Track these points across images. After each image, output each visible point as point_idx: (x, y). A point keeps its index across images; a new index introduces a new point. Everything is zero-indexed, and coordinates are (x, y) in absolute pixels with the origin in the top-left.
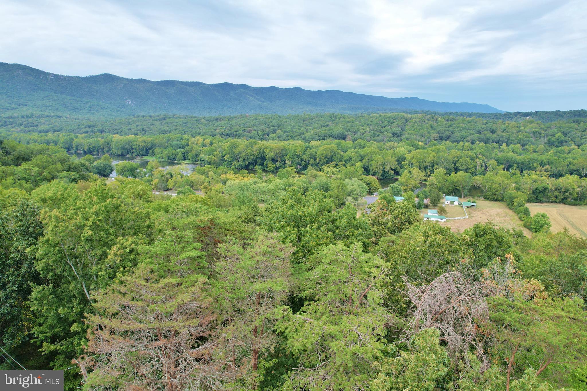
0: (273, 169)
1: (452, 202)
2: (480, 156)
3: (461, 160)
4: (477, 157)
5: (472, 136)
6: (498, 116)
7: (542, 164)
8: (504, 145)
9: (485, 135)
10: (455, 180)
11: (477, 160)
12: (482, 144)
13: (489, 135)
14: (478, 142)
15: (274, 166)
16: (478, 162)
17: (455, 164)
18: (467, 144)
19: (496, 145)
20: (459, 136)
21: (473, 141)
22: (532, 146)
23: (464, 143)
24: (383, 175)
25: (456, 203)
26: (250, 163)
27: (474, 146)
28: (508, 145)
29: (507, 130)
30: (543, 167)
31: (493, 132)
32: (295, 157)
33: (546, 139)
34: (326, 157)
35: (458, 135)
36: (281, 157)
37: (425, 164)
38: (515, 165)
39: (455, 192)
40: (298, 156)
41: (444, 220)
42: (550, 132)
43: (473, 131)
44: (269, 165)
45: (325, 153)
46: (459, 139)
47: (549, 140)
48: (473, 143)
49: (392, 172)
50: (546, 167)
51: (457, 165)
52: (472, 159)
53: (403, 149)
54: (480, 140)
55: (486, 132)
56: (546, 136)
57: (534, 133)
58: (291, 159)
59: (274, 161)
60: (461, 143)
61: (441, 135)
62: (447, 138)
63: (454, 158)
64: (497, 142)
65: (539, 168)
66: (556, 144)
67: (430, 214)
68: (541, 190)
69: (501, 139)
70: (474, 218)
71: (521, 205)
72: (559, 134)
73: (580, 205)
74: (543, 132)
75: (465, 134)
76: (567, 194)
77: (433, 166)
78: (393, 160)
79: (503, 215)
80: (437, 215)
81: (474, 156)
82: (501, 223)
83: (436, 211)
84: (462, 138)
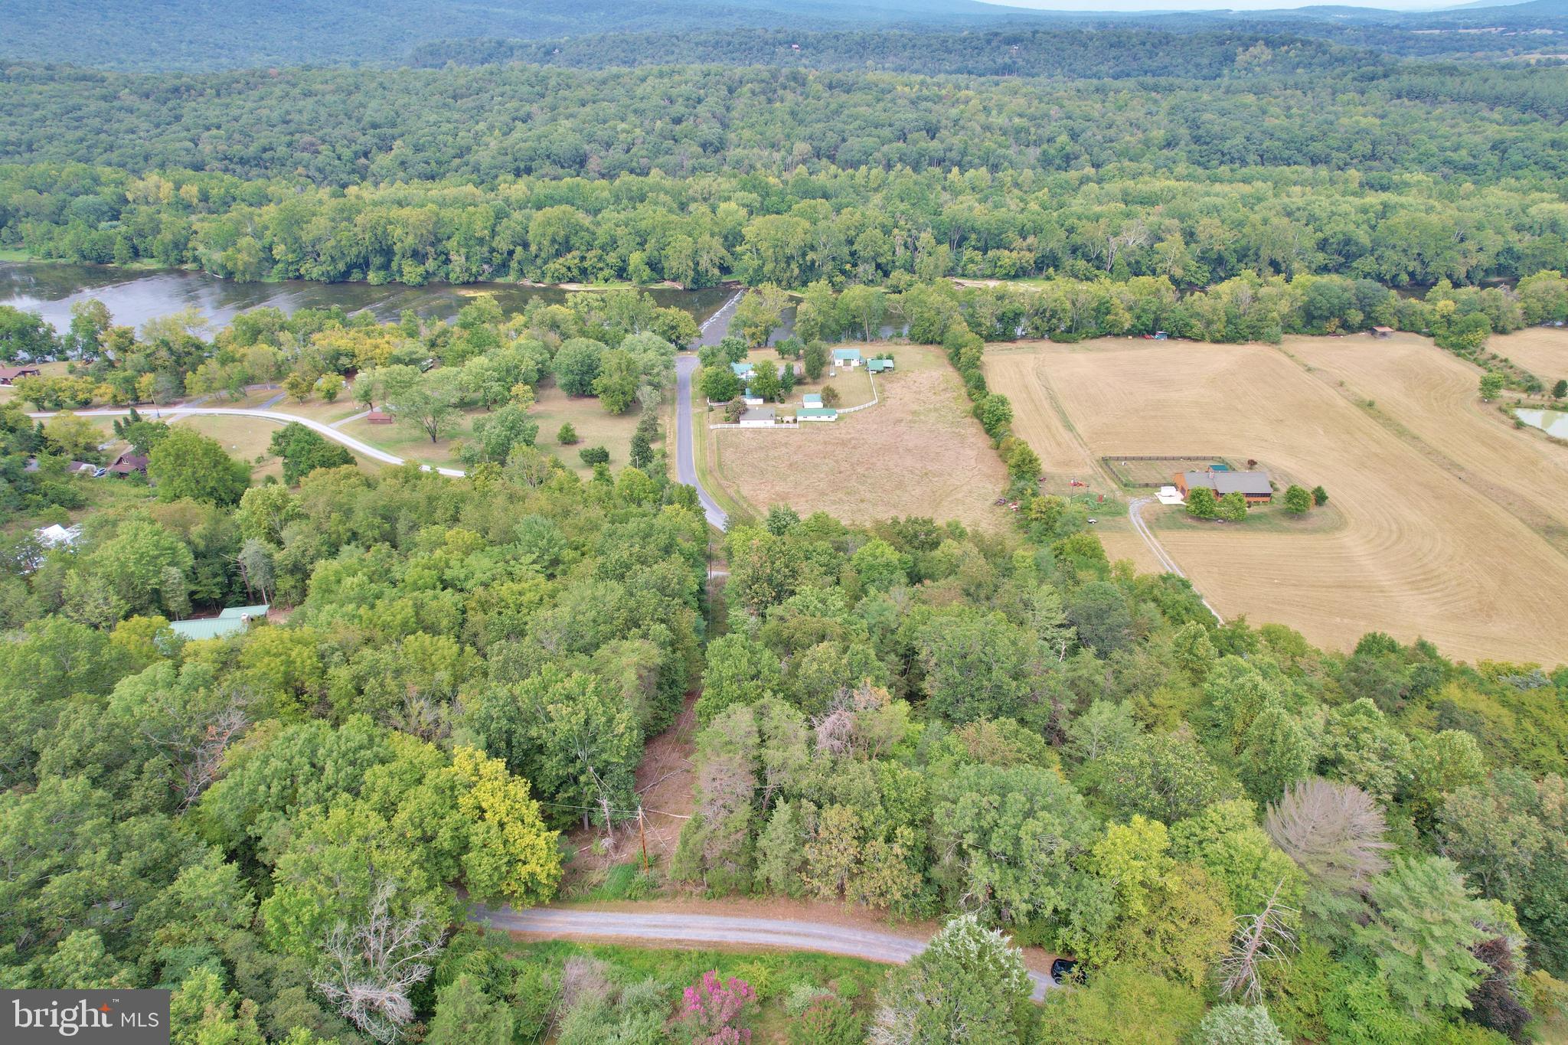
0: (419, 279)
1: (847, 362)
2: (902, 223)
3: (862, 236)
4: (896, 226)
5: (885, 148)
7: (1024, 233)
8: (955, 170)
9: (916, 143)
10: (852, 306)
11: (896, 231)
12: (908, 170)
13: (925, 144)
14: (899, 166)
15: (421, 270)
16: (899, 237)
17: (851, 242)
18: (877, 172)
19: (937, 171)
20: (857, 147)
21: (889, 160)
22: (1011, 171)
23: (870, 169)
24: (695, 281)
25: (855, 363)
26: (350, 268)
27: (892, 176)
28: (963, 172)
29: (961, 122)
30: (1025, 239)
32: (471, 242)
33: (1039, 151)
34: (554, 241)
35: (855, 144)
36: (432, 244)
37: (788, 251)
39: (852, 329)
40: (481, 241)
41: (833, 418)
42: (1048, 130)
43: (887, 132)
44: (406, 269)
45: (551, 230)
46: (857, 157)
47: (1044, 153)
48: (888, 168)
49: (716, 272)
50: (1031, 240)
51: (855, 247)
52: (887, 232)
53: (732, 205)
54: (903, 158)
55: (916, 135)
56: (1037, 143)
57: (1018, 131)
58: (463, 250)
59: (418, 256)
60: (864, 169)
61: (815, 143)
62: (831, 154)
63: (849, 228)
64: (940, 162)
65: (1018, 242)
66: (1058, 161)
67: (808, 405)
68: (1011, 315)
69: (948, 154)
70: (889, 402)
71: (974, 363)
72: (1063, 138)
73: (1075, 341)
74: (1033, 130)
75: (870, 142)
76: (1054, 321)
77: (804, 255)
78: (717, 243)
79: (942, 386)
80: (820, 405)
81: (889, 222)
82: (936, 410)
83: (818, 396)
84: (865, 153)
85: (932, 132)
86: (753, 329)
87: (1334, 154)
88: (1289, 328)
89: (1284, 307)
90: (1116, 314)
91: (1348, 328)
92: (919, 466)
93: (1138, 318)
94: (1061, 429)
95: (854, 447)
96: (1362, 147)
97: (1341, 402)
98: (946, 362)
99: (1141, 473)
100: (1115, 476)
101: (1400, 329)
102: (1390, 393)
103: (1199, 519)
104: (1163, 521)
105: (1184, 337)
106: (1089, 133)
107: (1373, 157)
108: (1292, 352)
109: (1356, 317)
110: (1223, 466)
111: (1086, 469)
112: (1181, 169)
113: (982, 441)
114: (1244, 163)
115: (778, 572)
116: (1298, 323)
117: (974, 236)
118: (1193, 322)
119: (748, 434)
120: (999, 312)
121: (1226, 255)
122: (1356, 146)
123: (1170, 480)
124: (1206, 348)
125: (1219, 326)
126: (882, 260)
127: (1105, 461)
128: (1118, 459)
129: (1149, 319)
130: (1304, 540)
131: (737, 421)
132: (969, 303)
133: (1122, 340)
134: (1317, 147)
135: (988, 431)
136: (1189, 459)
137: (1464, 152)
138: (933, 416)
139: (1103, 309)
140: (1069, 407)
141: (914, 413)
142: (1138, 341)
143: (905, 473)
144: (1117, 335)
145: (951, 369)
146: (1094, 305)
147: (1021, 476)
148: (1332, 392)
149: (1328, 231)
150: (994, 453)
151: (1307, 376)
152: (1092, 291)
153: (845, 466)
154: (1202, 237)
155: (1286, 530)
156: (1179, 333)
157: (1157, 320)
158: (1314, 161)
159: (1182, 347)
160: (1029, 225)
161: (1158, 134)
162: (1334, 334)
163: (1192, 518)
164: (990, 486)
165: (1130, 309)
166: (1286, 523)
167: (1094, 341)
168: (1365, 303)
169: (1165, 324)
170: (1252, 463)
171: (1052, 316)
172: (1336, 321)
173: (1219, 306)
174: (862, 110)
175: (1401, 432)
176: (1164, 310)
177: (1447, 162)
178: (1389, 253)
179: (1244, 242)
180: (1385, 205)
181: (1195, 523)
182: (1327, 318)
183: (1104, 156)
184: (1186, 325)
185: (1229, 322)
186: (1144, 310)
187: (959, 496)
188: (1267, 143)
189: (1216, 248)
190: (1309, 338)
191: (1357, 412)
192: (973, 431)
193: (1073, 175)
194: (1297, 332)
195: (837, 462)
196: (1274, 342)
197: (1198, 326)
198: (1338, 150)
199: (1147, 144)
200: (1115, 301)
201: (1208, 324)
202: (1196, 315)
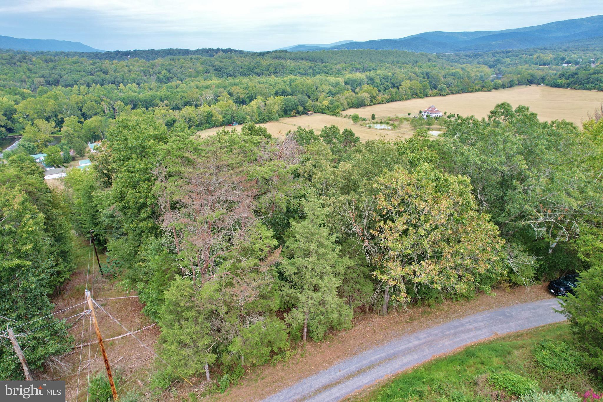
2: (104, 99)
3: (85, 106)
4: (102, 100)
5: (85, 78)
6: (99, 56)
7: (162, 100)
8: (121, 85)
9: (99, 76)
10: (92, 126)
11: (103, 103)
12: (99, 86)
13: (103, 76)
14: (94, 85)
16: (104, 105)
17: (81, 110)
18: (83, 88)
19: (113, 86)
20: (69, 79)
21: (88, 83)
22: (146, 84)
23: (79, 87)
27: (91, 89)
28: (125, 85)
29: (118, 70)
30: (163, 102)
31: (106, 73)
33: (156, 77)
35: (68, 78)
37: (47, 114)
38: (140, 103)
39: (95, 138)
42: (157, 70)
43: (83, 73)
46: (71, 83)
47: (158, 77)
48: (89, 86)
50: (166, 102)
51: (83, 111)
52: (98, 103)
53: (5, 100)
54: (95, 82)
55: (98, 73)
56: (155, 74)
57: (144, 71)
60: (76, 86)
61: (46, 79)
62: (57, 83)
63: (77, 103)
64: (113, 83)
65: (161, 104)
66: (165, 80)
67: (82, 165)
68: (172, 122)
69: (116, 80)
72: (164, 72)
73: (202, 130)
74: (151, 70)
75: (76, 77)
76: (191, 123)
77: (56, 116)
80: (90, 164)
81: (99, 100)
83: (87, 159)
84: (75, 81)
86: (37, 143)
87: (264, 72)
88: (281, 116)
89: (277, 107)
90: (216, 117)
91: (299, 113)
93: (225, 117)
96: (272, 69)
101: (315, 113)
105: (244, 123)
106: (174, 70)
107: (277, 72)
108: (285, 123)
109: (301, 109)
112: (214, 78)
114: (235, 77)
116: (282, 114)
118: (246, 116)
120: (166, 121)
121: (245, 99)
122: (270, 69)
125: (256, 117)
129: (229, 117)
133: (220, 128)
134: (258, 70)
137: (302, 70)
139: (209, 116)
142: (227, 127)
144: (217, 126)
146: (205, 114)
149: (277, 88)
152: (204, 109)
154: (235, 93)
156: (242, 122)
157: (232, 118)
158: (259, 75)
160: (163, 96)
161: (201, 69)
162: (295, 116)
165: (219, 114)
167: (210, 130)
168: (302, 103)
169: (236, 119)
171: (189, 121)
172: (295, 111)
173: (254, 109)
176: (234, 113)
177: (299, 73)
178: (298, 94)
179: (250, 94)
180: (290, 80)
182: (292, 110)
183: (183, 76)
184: (244, 118)
185: (259, 115)
186: (226, 114)
188: (241, 70)
189: (241, 97)
190: (288, 118)
193: (173, 84)
194: (283, 117)
196: (277, 121)
197: (249, 118)
198: (265, 70)
199: (198, 72)
200: (213, 111)
201: (252, 117)
202: (246, 114)
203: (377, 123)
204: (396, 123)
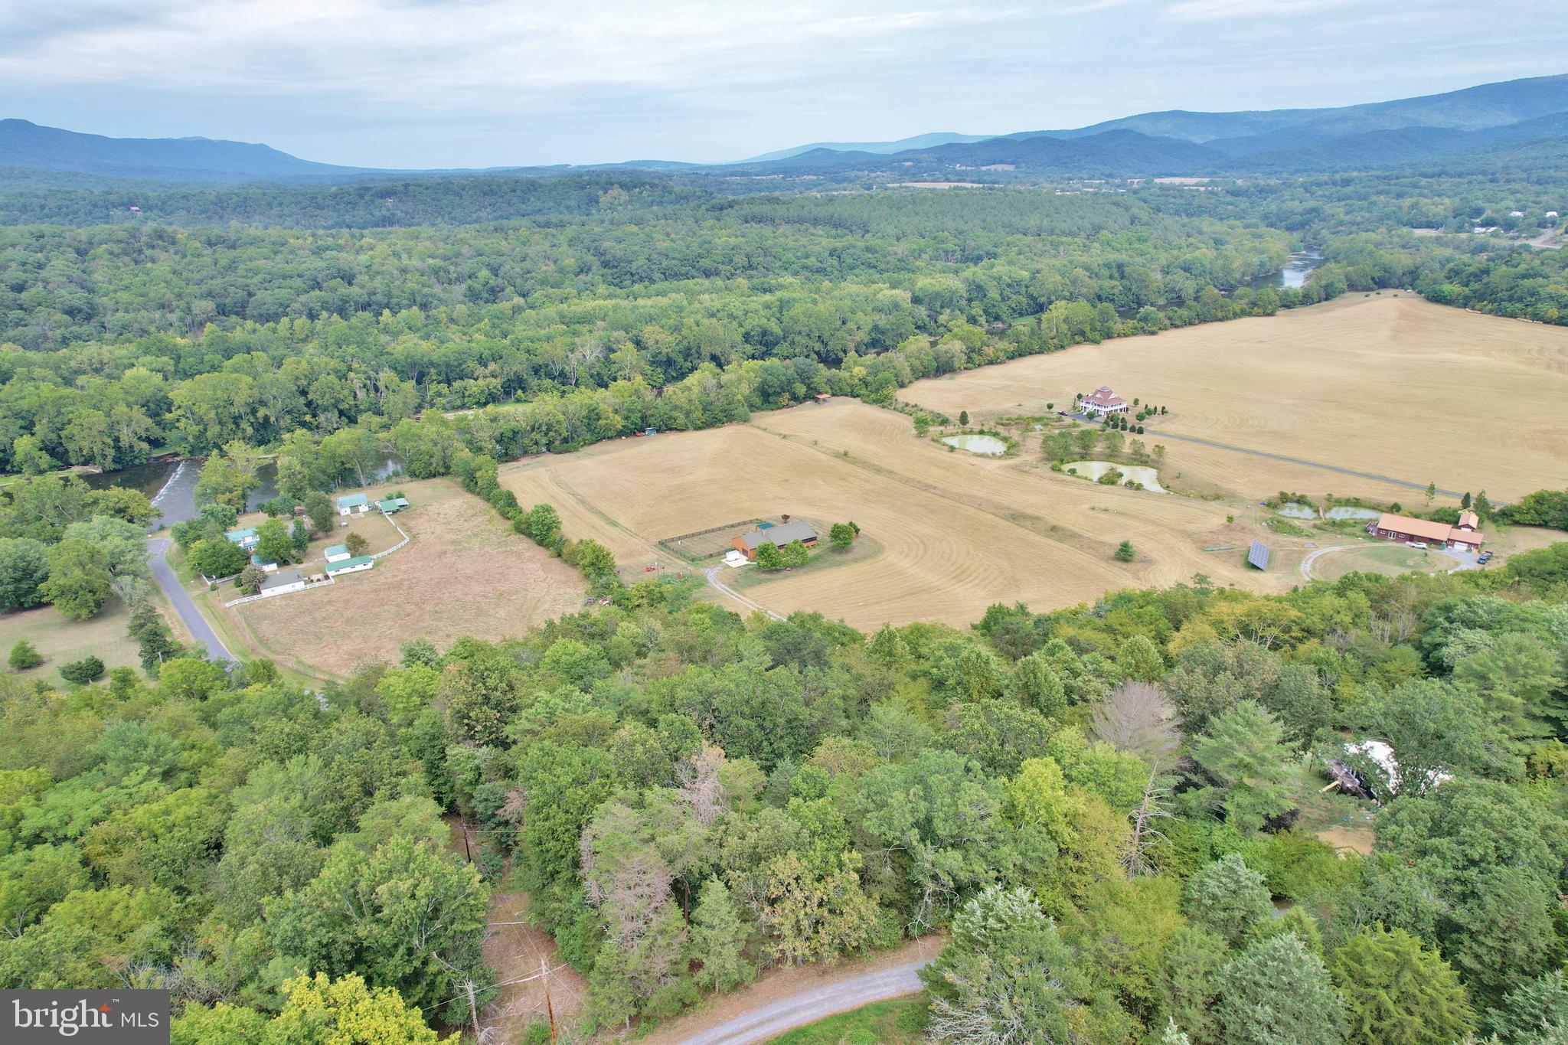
1: (355, 509)
2: (355, 366)
3: (316, 385)
4: (350, 369)
5: (302, 298)
6: (320, 200)
7: (482, 362)
8: (386, 312)
9: (334, 290)
10: (341, 451)
11: (352, 375)
12: (336, 317)
13: (344, 290)
14: (325, 314)
16: (356, 380)
17: (304, 393)
18: (301, 322)
19: (367, 315)
20: (270, 300)
21: (311, 310)
22: (443, 308)
23: (292, 321)
24: (117, 460)
25: (364, 509)
27: (319, 325)
28: (395, 313)
29: (375, 268)
30: (486, 366)
33: (464, 286)
35: (265, 298)
37: (234, 410)
39: (345, 476)
41: (370, 565)
42: (466, 267)
43: (298, 283)
46: (273, 310)
47: (470, 288)
48: (312, 316)
49: (145, 446)
50: (492, 366)
51: (310, 397)
52: (342, 377)
53: (143, 371)
54: (325, 306)
55: (333, 282)
56: (460, 279)
57: (436, 271)
60: (285, 320)
61: (218, 300)
62: (241, 310)
64: (365, 307)
65: (480, 371)
66: (485, 295)
67: (332, 559)
68: (510, 434)
69: (373, 298)
70: (422, 538)
71: (494, 484)
72: (484, 273)
73: (576, 449)
74: (452, 268)
75: (283, 294)
76: (551, 434)
77: (254, 412)
78: (138, 414)
79: (470, 512)
80: (347, 556)
81: (343, 367)
82: (476, 535)
83: (342, 547)
84: (281, 305)
85: (349, 279)
86: (228, 495)
87: (721, 267)
88: (753, 407)
89: (745, 389)
90: (607, 418)
91: (796, 399)
92: (489, 589)
93: (627, 418)
94: (608, 527)
95: (410, 588)
96: (740, 260)
97: (823, 457)
98: (460, 490)
99: (697, 548)
100: (681, 554)
101: (833, 395)
102: (852, 442)
103: (770, 571)
104: (740, 581)
105: (671, 429)
106: (508, 267)
107: (751, 267)
108: (763, 426)
109: (801, 389)
110: (764, 525)
111: (651, 557)
112: (602, 289)
113: (541, 553)
114: (652, 281)
115: (496, 689)
116: (758, 401)
117: (433, 371)
118: (675, 414)
119: (278, 603)
120: (497, 433)
121: (673, 356)
122: (735, 259)
123: (729, 546)
124: (692, 437)
125: (698, 414)
126: (343, 406)
127: (662, 544)
128: (673, 540)
129: (636, 418)
130: (861, 568)
131: (256, 591)
132: (464, 429)
133: (617, 441)
134: (705, 263)
135: (540, 543)
136: (733, 526)
137: (813, 259)
138: (476, 542)
139: (592, 417)
140: (603, 506)
141: (454, 542)
142: (632, 440)
143: (479, 599)
144: (610, 438)
145: (469, 497)
146: (584, 413)
147: (600, 572)
148: (812, 450)
149: (748, 325)
150: (557, 561)
151: (784, 442)
152: (582, 398)
153: (409, 608)
154: (651, 343)
155: (840, 564)
156: (666, 426)
157: (643, 418)
158: (708, 274)
159: (672, 439)
160: (486, 353)
161: (570, 262)
162: (787, 406)
163: (764, 572)
164: (571, 591)
165: (616, 412)
166: (838, 558)
167: (593, 447)
168: (805, 377)
169: (652, 420)
170: (786, 517)
171: (549, 430)
172: (787, 395)
173: (694, 397)
174: (262, 263)
175: (879, 470)
176: (648, 409)
177: (805, 267)
178: (797, 338)
179: (685, 343)
180: (781, 301)
181: (769, 576)
182: (779, 394)
183: (529, 284)
184: (670, 418)
185: (705, 410)
186: (629, 411)
187: (547, 606)
188: (665, 264)
189: (664, 351)
190: (770, 413)
191: (839, 462)
192: (525, 546)
193: (505, 306)
194: (759, 409)
195: (398, 605)
196: (745, 420)
197: (681, 418)
198: (723, 263)
199: (562, 271)
200: (602, 406)
201: (688, 414)
202: (676, 407)
203: (971, 432)
204: (1015, 434)
